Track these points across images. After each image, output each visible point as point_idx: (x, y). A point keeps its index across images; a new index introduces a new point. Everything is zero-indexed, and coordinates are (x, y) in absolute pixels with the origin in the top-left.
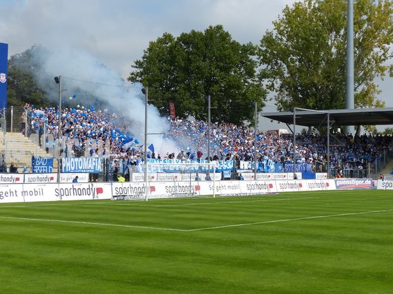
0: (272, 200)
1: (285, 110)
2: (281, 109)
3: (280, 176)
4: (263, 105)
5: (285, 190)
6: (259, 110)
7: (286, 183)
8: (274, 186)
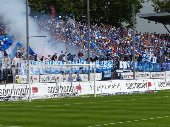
0: (151, 98)
1: (162, 11)
2: (158, 10)
3: (158, 75)
4: (141, 7)
5: (163, 88)
6: (137, 12)
7: (164, 81)
8: (152, 84)
